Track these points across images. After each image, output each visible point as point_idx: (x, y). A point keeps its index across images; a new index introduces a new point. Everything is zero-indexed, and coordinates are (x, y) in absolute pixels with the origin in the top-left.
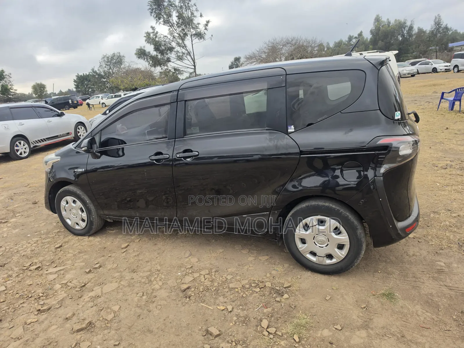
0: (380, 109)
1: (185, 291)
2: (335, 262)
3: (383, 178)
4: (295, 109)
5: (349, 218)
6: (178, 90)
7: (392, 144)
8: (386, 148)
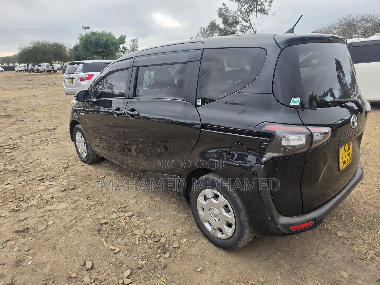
0: (273, 93)
1: (102, 225)
2: (224, 237)
3: (264, 167)
4: (204, 83)
5: (236, 199)
6: (135, 57)
7: (275, 132)
8: (270, 135)
